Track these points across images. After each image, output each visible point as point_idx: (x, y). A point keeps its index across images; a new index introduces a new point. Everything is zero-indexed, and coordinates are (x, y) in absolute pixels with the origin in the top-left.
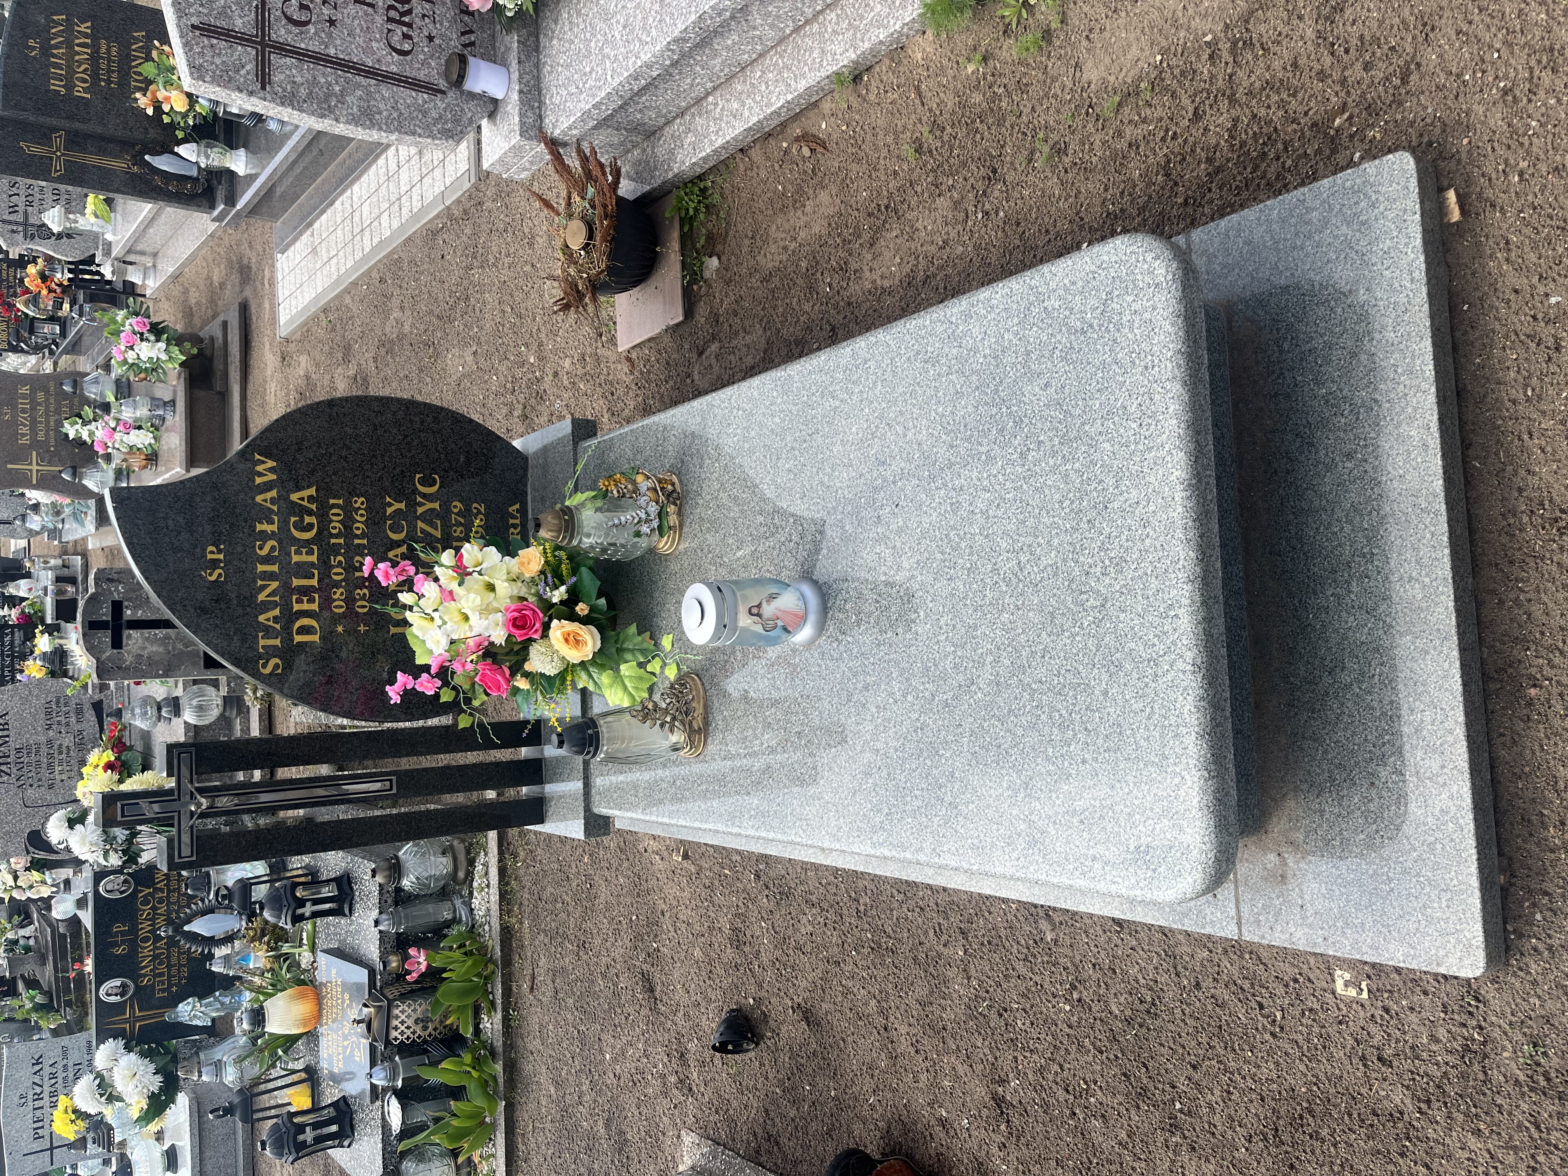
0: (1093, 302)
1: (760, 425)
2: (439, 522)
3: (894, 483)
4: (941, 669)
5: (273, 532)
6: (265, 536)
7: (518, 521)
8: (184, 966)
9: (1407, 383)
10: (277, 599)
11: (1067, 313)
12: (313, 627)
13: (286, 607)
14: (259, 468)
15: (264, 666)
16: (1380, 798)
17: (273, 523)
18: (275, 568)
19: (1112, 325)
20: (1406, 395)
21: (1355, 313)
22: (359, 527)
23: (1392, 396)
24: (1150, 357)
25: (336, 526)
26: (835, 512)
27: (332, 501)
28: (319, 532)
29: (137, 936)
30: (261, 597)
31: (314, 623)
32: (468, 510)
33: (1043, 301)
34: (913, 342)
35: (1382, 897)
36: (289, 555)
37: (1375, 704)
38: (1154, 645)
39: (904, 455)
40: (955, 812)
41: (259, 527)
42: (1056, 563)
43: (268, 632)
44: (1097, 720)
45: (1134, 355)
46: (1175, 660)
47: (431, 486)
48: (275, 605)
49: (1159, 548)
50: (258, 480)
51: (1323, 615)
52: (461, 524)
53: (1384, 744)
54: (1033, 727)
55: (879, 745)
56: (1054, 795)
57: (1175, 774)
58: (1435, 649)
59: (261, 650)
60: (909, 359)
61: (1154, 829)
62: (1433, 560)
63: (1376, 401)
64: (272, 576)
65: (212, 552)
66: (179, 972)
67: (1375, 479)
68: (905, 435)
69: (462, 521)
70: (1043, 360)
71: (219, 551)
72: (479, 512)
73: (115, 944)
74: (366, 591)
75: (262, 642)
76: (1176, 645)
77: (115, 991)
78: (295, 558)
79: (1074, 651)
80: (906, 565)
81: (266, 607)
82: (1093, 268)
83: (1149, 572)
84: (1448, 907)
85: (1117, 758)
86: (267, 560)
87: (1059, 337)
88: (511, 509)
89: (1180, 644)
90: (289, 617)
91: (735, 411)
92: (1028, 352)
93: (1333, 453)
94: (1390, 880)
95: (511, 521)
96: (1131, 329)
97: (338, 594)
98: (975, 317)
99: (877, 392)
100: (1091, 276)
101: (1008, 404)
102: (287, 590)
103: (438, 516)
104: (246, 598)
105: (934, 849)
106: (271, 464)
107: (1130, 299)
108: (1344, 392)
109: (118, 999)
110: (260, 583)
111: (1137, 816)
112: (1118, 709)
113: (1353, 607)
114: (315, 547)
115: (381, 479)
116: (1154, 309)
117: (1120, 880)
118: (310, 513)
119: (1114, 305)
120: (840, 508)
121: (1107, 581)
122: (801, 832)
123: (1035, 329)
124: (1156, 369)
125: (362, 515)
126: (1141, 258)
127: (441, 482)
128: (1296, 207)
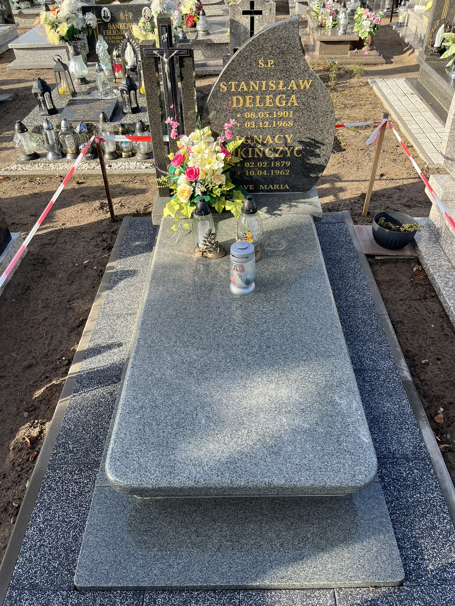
0: (350, 446)
1: (312, 296)
2: (282, 156)
3: (283, 354)
4: (206, 372)
5: (279, 88)
6: (277, 84)
7: (281, 188)
8: (116, 42)
9: (309, 572)
10: (251, 90)
11: (346, 435)
12: (239, 104)
13: (247, 93)
14: (306, 81)
15: (223, 84)
16: (145, 548)
17: (283, 88)
18: (264, 89)
19: (339, 454)
20: (305, 571)
21: (340, 552)
22: (281, 124)
23: (305, 565)
24: (325, 470)
25: (281, 114)
26: (273, 328)
27: (291, 112)
28: (278, 107)
29: (128, 22)
30: (252, 83)
31: (241, 105)
32: (287, 168)
33: (352, 424)
34: (341, 366)
35: (107, 546)
36: (269, 94)
37: (182, 549)
38: (207, 465)
39: (294, 360)
40: (149, 375)
41: (281, 82)
42: (244, 424)
43: (237, 86)
44: (180, 439)
45: (326, 463)
46: (200, 474)
47: (297, 153)
48: (249, 89)
49: (246, 470)
50: (301, 81)
51: (219, 529)
52: (281, 165)
53: (166, 551)
54: (179, 410)
55: (178, 343)
56: (151, 418)
57: (155, 471)
58: (202, 575)
59: (230, 83)
60: (334, 363)
61: (135, 461)
62: (237, 578)
63: (303, 558)
64: (260, 88)
65: (271, 62)
66: (113, 40)
67: (272, 555)
68: (302, 360)
69: (282, 166)
70: (328, 422)
71: (271, 65)
72: (286, 173)
73: (124, 13)
74: (254, 126)
75: (233, 83)
76: (207, 475)
77: (106, 14)
78: (268, 97)
79: (208, 430)
80: (249, 358)
81: (248, 85)
82: (364, 447)
83: (237, 465)
84: (101, 573)
85: (164, 446)
86: (267, 85)
87: (337, 430)
88: (286, 185)
89: (207, 476)
90: (243, 94)
91: (319, 285)
92: (331, 416)
93: (284, 538)
94: (113, 550)
95: (282, 185)
96: (337, 463)
97: (253, 115)
98: (348, 393)
99: (321, 348)
100: (361, 446)
101: (311, 406)
102: (254, 94)
103: (284, 156)
104: (251, 76)
105: (135, 365)
106: (308, 86)
107: (350, 463)
108: (307, 545)
109: (103, 15)
110: (258, 82)
111: (140, 454)
112: (183, 448)
113: (221, 542)
114: (272, 105)
115: (300, 132)
116: (345, 473)
117: (116, 445)
118: (286, 103)
119: (348, 456)
120: (274, 330)
121: (235, 446)
122: (147, 308)
123: (341, 420)
124: (320, 473)
125: (285, 125)
126: (366, 469)
127: (298, 157)
128: (386, 529)
